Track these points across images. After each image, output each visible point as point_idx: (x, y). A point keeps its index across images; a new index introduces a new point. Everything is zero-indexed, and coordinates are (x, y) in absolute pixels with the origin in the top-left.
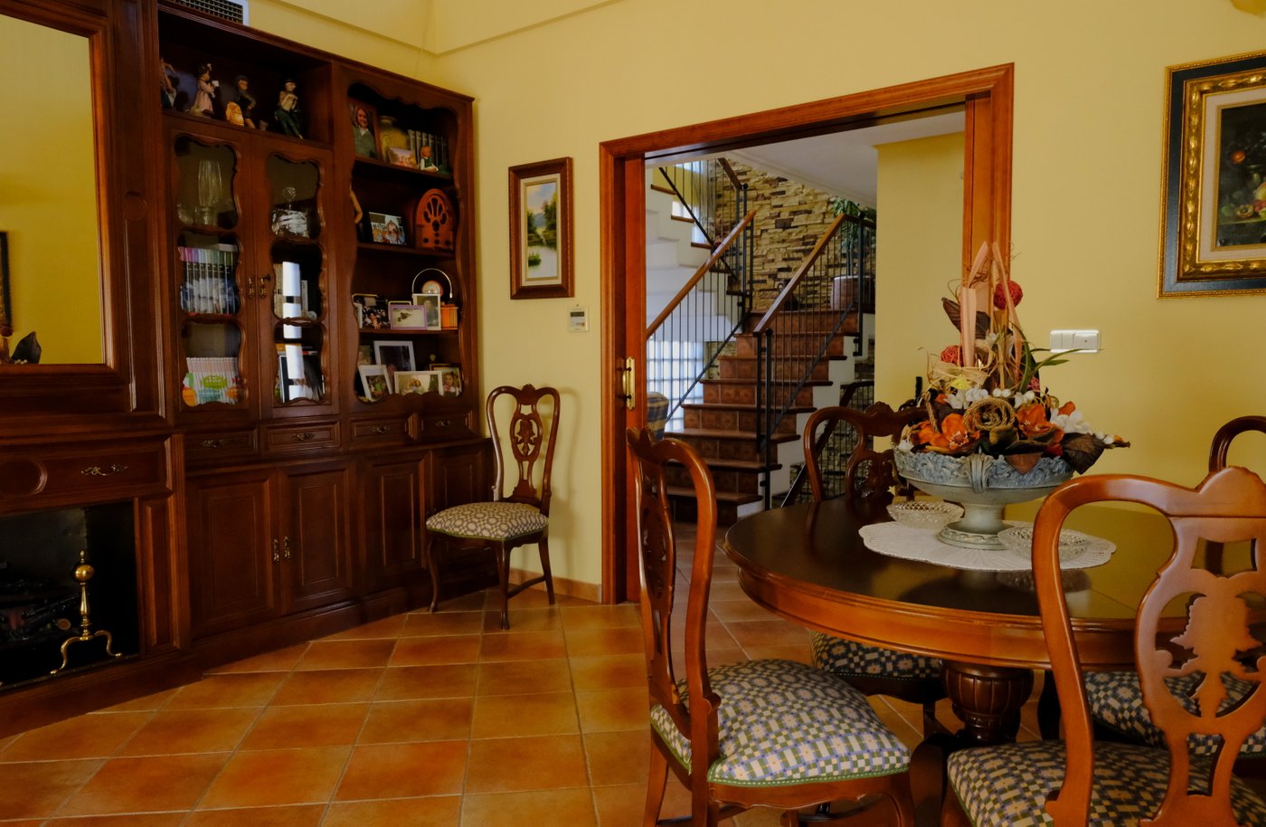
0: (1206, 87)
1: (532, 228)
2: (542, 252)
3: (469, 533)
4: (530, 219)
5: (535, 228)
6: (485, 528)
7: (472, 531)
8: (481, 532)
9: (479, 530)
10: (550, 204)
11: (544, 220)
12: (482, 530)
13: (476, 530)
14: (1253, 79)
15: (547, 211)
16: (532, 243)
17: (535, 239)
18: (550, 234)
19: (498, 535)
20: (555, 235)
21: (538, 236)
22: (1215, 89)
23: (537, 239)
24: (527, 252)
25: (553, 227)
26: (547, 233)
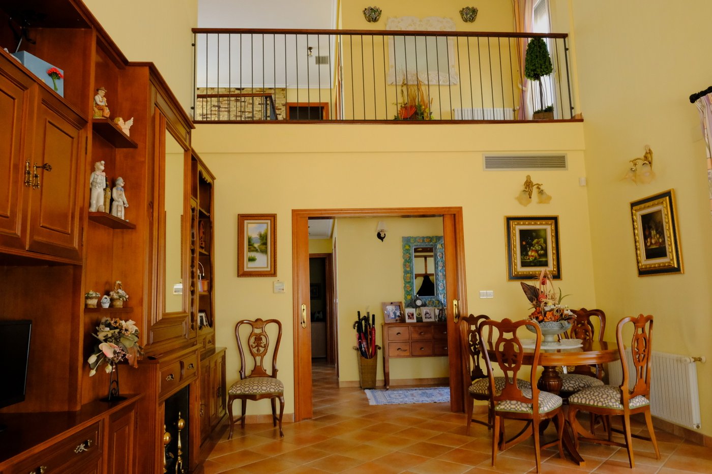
0: (516, 223)
1: (251, 244)
2: (258, 256)
3: (263, 391)
4: (250, 240)
5: (253, 244)
6: (272, 388)
7: (265, 390)
8: (270, 390)
9: (268, 389)
10: (262, 233)
11: (259, 240)
12: (270, 389)
13: (267, 389)
14: (527, 223)
15: (261, 236)
16: (250, 250)
17: (252, 249)
18: (263, 247)
19: (280, 390)
20: (266, 248)
21: (255, 248)
22: (518, 224)
23: (254, 249)
24: (247, 254)
25: (265, 244)
26: (261, 247)
